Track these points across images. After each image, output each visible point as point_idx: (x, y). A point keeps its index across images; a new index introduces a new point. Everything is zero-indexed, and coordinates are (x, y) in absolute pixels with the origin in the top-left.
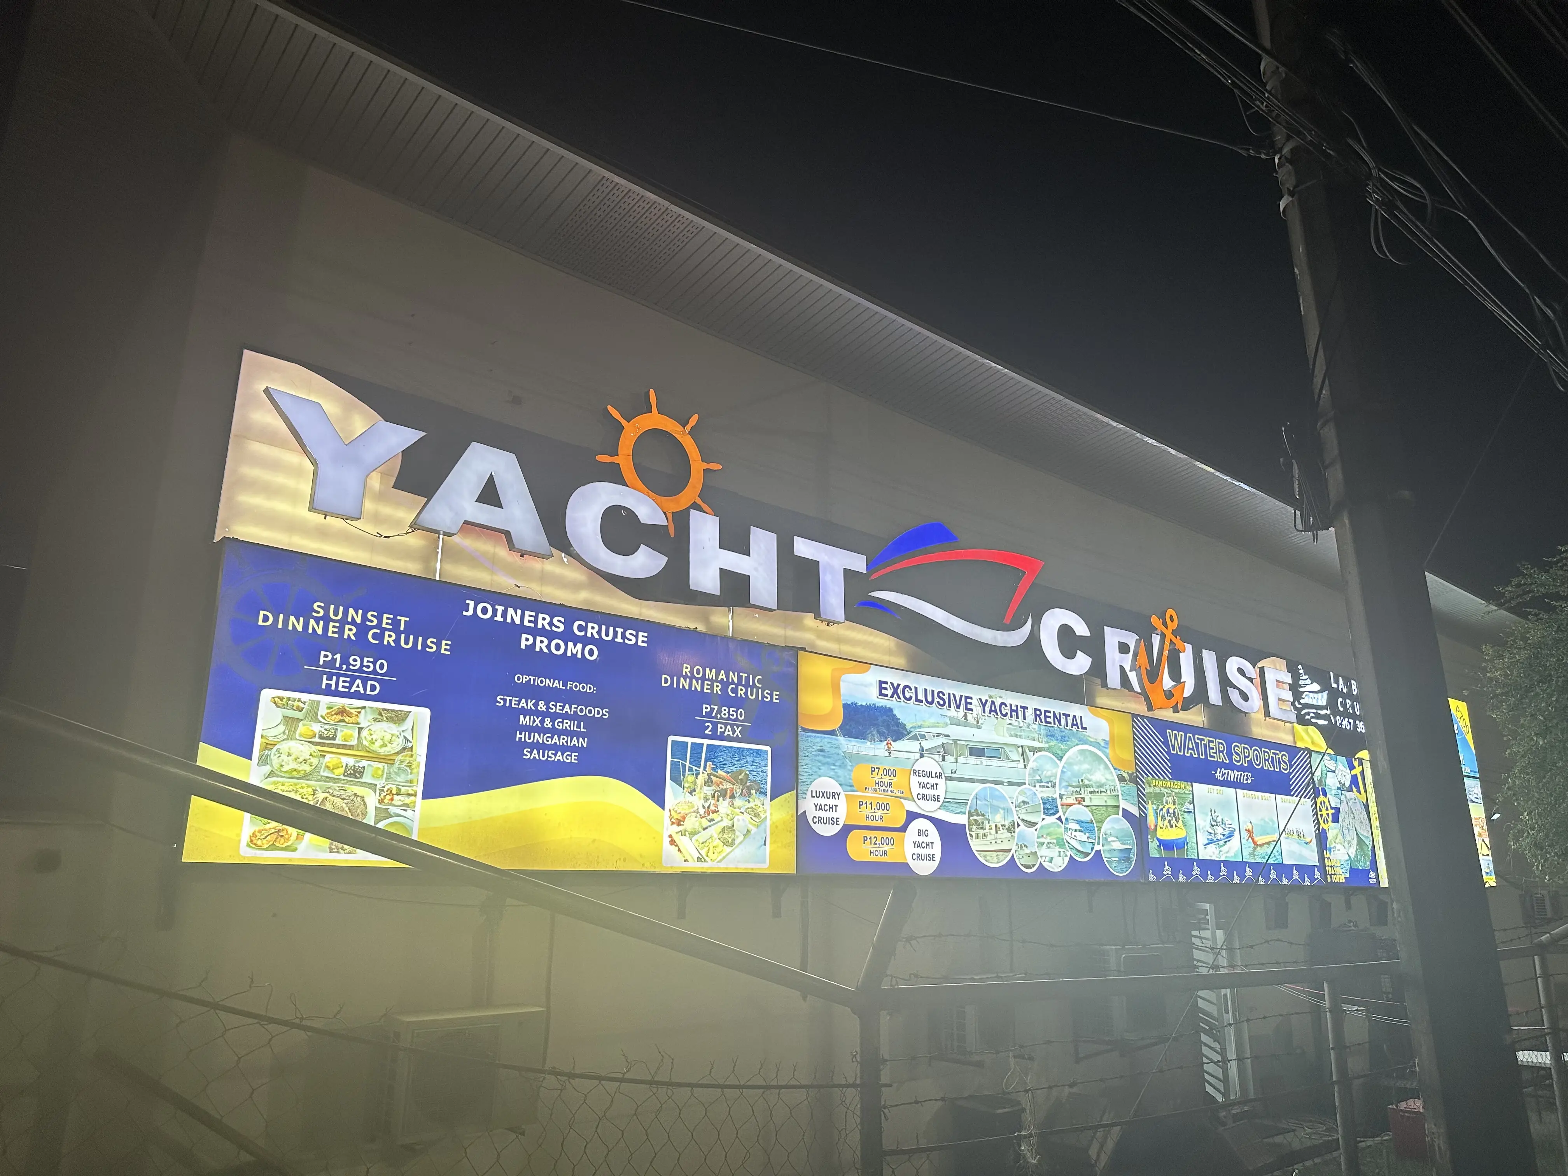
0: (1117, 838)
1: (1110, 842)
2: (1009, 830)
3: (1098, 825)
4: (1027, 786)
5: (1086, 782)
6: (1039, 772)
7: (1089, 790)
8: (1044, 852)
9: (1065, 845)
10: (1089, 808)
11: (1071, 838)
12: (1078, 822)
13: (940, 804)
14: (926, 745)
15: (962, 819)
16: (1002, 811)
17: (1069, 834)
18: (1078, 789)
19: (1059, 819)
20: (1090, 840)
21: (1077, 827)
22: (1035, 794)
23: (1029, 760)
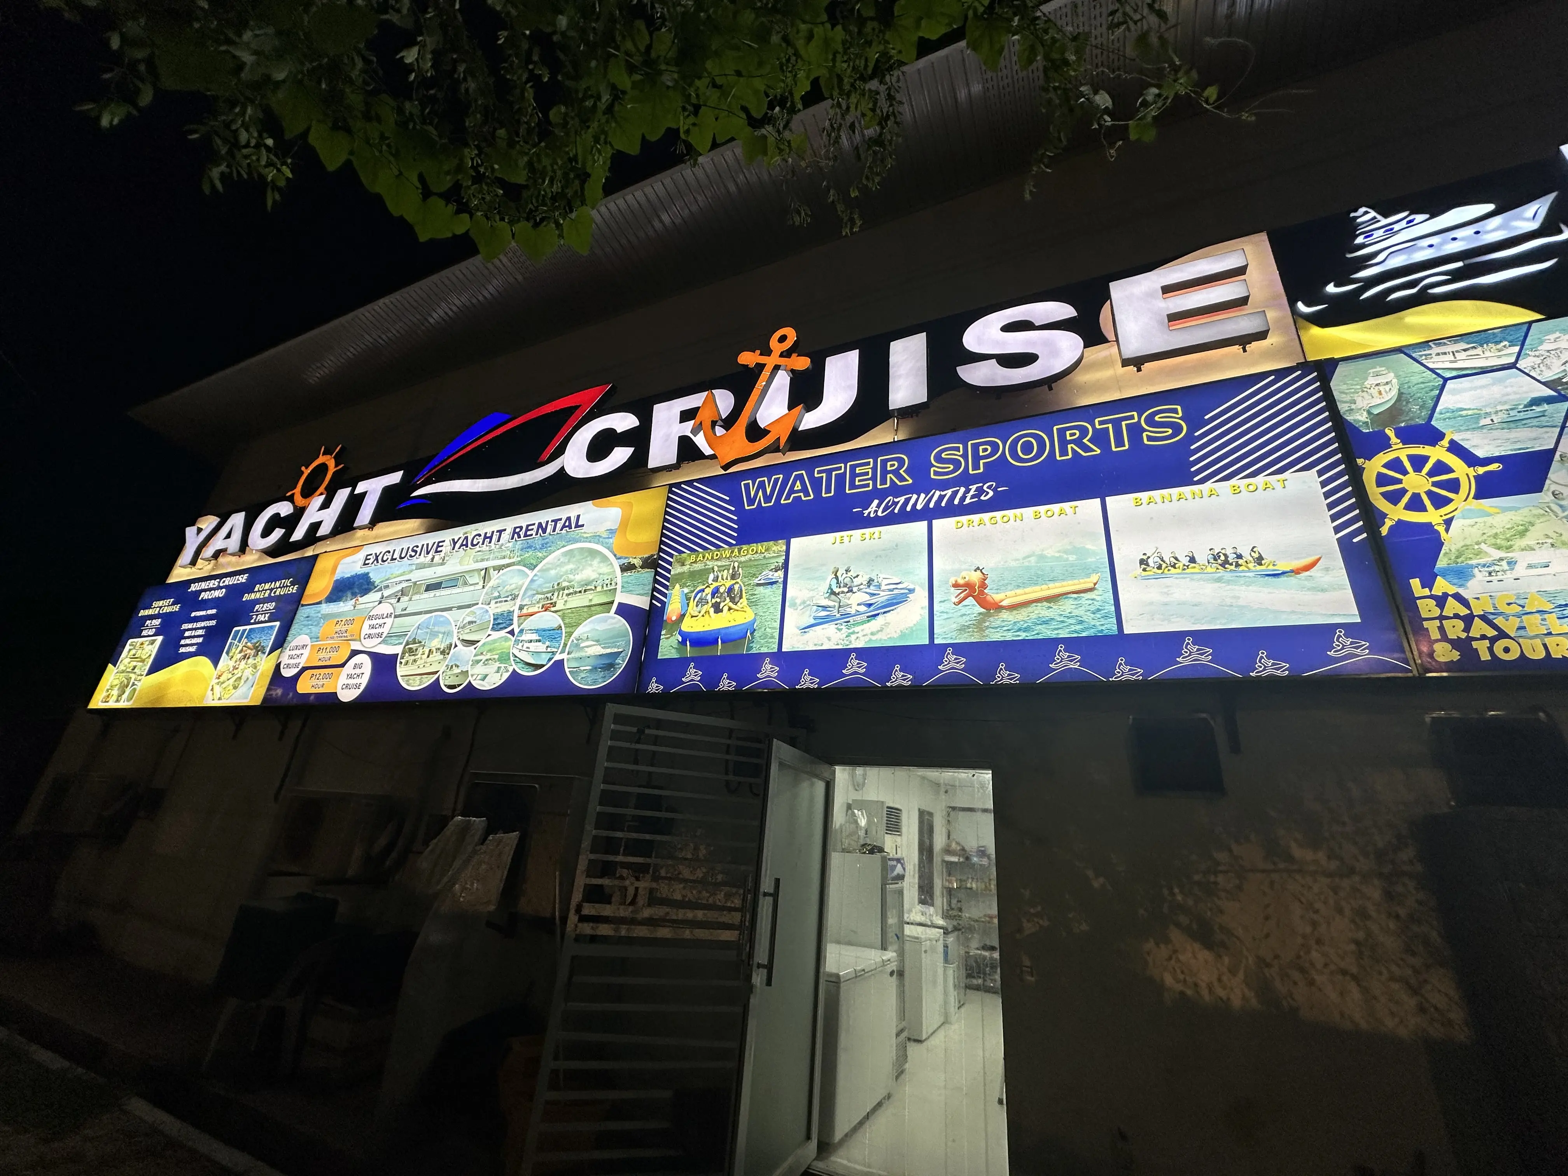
0: (597, 641)
1: (583, 647)
2: (443, 653)
3: (568, 630)
4: (480, 605)
5: (565, 584)
6: (499, 589)
7: (566, 592)
8: (480, 670)
9: (509, 659)
10: (559, 613)
11: (520, 651)
12: (537, 631)
13: (382, 639)
14: (386, 593)
15: (397, 650)
16: (441, 636)
17: (520, 647)
18: (549, 595)
19: (512, 633)
20: (549, 650)
21: (535, 637)
22: (487, 611)
23: (490, 579)
